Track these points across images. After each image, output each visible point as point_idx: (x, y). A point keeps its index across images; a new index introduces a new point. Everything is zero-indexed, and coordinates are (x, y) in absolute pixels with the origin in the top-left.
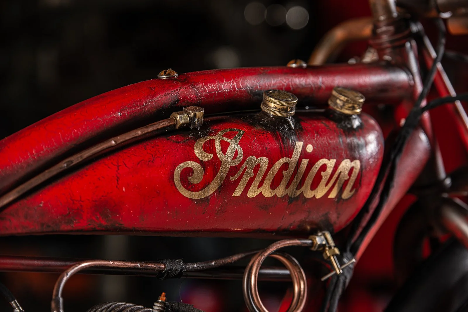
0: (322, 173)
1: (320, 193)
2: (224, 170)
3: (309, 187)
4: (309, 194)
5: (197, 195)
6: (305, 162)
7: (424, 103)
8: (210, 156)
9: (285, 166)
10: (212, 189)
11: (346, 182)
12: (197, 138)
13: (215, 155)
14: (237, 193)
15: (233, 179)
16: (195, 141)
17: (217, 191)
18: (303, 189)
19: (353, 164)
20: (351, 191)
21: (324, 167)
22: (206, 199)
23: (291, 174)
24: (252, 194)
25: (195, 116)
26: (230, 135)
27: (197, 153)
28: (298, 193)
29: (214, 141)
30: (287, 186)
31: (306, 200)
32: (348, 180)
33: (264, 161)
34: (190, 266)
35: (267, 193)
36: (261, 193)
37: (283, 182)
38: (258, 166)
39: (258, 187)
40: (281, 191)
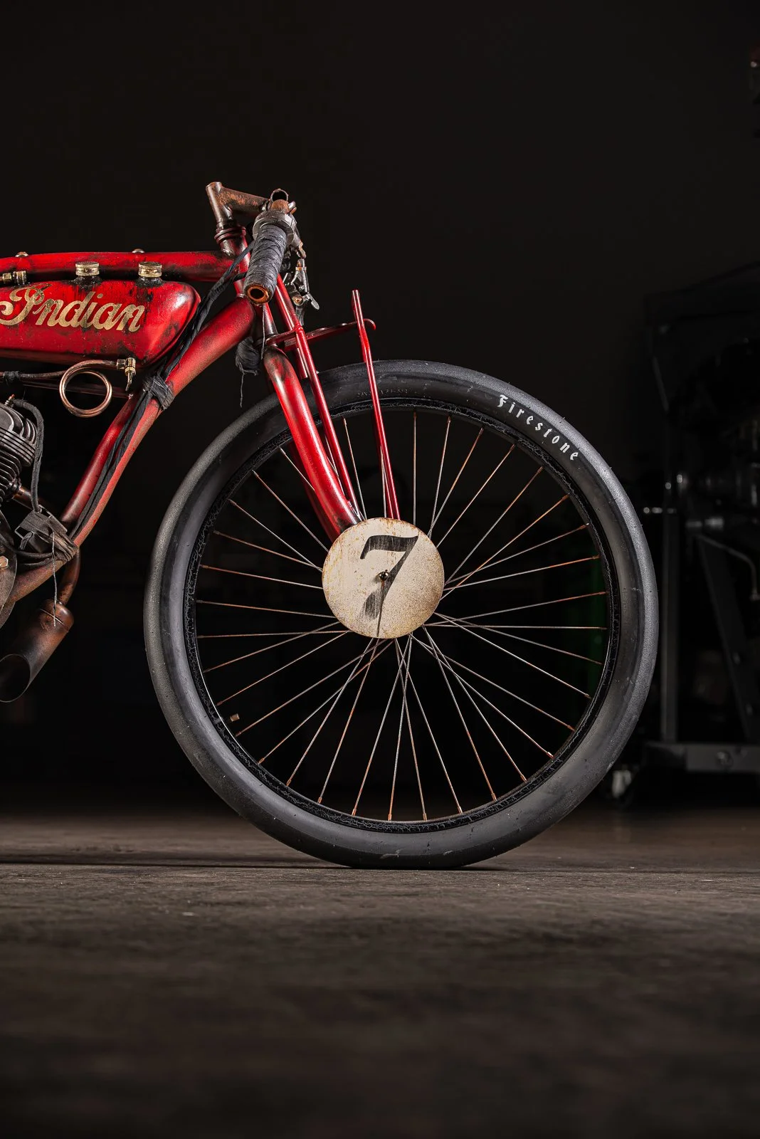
0: (109, 313)
1: (108, 325)
2: (28, 307)
3: (98, 321)
4: (99, 327)
5: (8, 323)
6: (94, 305)
8: (20, 299)
9: (77, 306)
10: (20, 318)
11: (131, 320)
12: (17, 288)
13: (23, 299)
14: (40, 322)
15: (35, 313)
16: (13, 290)
17: (23, 320)
18: (93, 322)
19: (138, 308)
20: (136, 326)
21: (110, 309)
22: (16, 326)
23: (81, 312)
24: (51, 323)
25: (16, 275)
26: (39, 287)
27: (11, 298)
28: (89, 325)
29: (26, 290)
30: (79, 320)
31: (96, 330)
32: (133, 318)
33: (60, 303)
34: (24, 375)
35: (64, 324)
36: (58, 324)
37: (76, 317)
38: (55, 306)
39: (56, 319)
40: (74, 323)
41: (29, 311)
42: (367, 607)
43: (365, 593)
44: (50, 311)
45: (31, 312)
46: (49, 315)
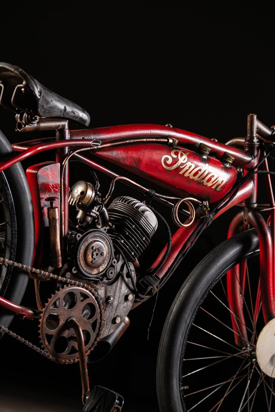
0: (212, 178)
1: (209, 184)
3: (206, 181)
4: (205, 183)
5: (168, 168)
6: (207, 171)
7: (256, 170)
8: (176, 157)
9: (200, 170)
12: (173, 149)
13: (178, 157)
14: (181, 173)
15: (181, 167)
16: (172, 150)
18: (203, 181)
20: (220, 188)
22: (170, 171)
23: (201, 174)
24: (186, 175)
26: (185, 153)
27: (172, 155)
28: (202, 181)
29: (179, 152)
30: (199, 178)
31: (204, 185)
33: (193, 165)
35: (191, 177)
36: (189, 176)
37: (198, 175)
38: (191, 166)
39: (189, 174)
40: (196, 178)
41: (179, 165)
42: (271, 361)
43: (272, 353)
44: (188, 168)
45: (180, 166)
46: (187, 170)
